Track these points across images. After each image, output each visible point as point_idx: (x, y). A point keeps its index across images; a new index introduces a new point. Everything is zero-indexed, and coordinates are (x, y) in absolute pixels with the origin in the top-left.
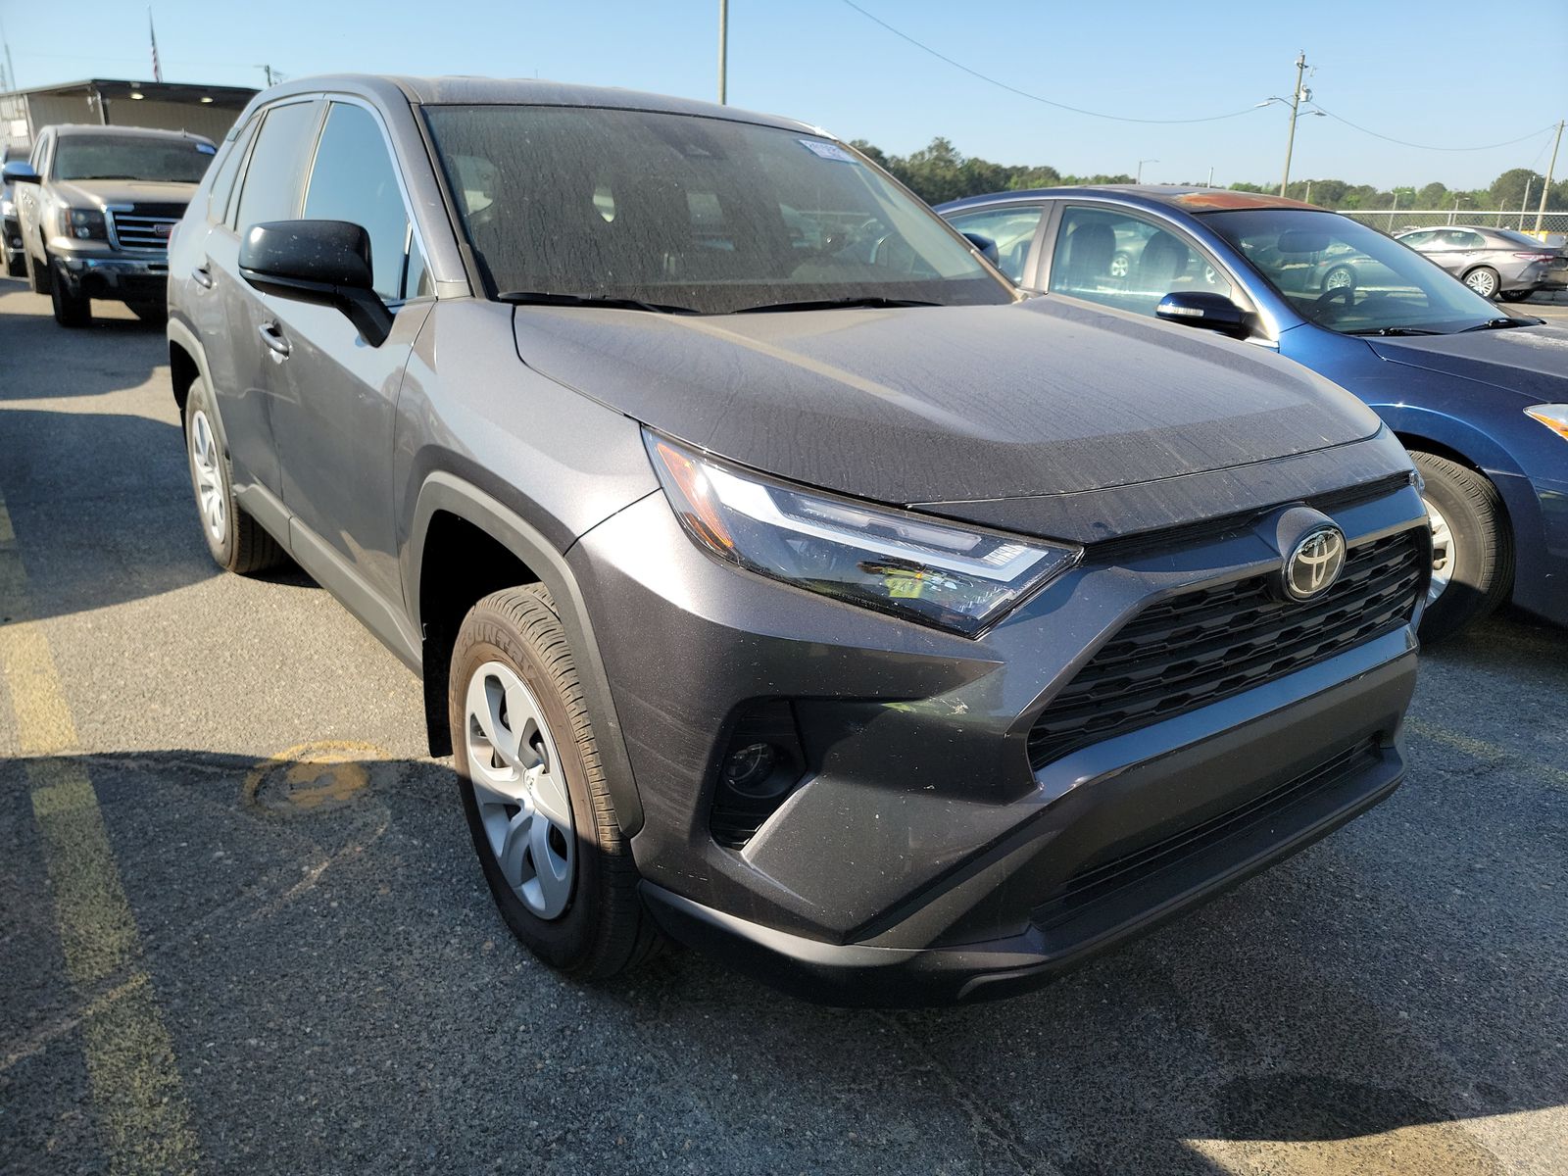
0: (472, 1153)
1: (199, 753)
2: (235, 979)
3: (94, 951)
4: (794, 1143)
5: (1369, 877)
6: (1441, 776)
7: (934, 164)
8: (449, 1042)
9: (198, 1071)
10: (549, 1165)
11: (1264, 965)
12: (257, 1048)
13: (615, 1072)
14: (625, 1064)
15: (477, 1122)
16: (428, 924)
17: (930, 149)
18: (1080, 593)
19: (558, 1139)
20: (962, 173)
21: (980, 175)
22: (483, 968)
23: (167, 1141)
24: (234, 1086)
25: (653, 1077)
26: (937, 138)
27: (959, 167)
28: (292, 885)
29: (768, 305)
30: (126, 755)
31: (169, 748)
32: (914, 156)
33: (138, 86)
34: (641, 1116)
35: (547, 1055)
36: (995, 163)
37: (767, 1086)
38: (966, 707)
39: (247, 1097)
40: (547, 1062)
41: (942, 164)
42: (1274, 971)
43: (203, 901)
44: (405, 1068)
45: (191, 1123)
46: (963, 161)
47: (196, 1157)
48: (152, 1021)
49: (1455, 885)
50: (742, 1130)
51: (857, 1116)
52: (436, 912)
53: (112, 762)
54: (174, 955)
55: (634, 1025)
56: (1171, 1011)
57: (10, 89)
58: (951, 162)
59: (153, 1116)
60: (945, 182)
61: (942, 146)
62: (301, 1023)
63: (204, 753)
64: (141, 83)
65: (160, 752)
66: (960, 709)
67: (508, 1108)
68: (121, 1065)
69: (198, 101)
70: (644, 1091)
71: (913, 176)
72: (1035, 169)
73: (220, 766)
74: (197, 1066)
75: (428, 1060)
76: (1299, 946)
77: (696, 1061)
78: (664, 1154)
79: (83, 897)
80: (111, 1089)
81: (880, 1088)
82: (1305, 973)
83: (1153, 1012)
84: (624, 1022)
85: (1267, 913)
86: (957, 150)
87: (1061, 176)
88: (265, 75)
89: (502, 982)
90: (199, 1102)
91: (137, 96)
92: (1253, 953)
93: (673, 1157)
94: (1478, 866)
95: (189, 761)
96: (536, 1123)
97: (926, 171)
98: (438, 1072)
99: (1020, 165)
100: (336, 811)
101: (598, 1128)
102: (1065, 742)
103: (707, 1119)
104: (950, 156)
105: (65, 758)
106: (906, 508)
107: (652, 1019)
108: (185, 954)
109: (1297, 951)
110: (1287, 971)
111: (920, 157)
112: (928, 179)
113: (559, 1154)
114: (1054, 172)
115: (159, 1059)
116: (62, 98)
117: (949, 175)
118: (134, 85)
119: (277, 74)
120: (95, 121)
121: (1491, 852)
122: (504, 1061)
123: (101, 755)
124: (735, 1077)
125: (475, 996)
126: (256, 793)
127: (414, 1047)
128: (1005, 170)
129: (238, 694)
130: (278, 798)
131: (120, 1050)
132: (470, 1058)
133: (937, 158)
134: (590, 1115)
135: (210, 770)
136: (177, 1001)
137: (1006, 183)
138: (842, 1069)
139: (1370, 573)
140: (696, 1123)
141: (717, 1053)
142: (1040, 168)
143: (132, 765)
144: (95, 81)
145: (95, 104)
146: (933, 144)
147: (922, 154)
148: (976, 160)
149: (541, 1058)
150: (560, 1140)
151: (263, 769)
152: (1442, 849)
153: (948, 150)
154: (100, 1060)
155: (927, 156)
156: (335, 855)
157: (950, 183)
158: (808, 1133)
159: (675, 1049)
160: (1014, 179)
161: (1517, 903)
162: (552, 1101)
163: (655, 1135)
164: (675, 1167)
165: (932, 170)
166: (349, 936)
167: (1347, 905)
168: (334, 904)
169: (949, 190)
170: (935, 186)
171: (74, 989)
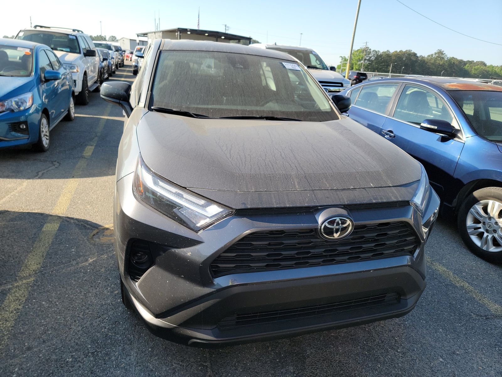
0: (69, 349)
1: (88, 221)
2: (52, 285)
3: (28, 269)
4: (151, 375)
5: (409, 345)
6: (470, 315)
7: (436, 59)
8: (87, 317)
9: (27, 307)
10: (85, 359)
11: (343, 365)
12: (43, 305)
13: (120, 338)
14: (124, 337)
15: (77, 341)
16: (106, 282)
17: (436, 54)
18: (230, 225)
19: (92, 353)
20: (447, 62)
21: (454, 63)
22: (110, 298)
23: (8, 323)
24: (31, 313)
25: (129, 342)
26: (439, 50)
27: (446, 60)
28: (83, 263)
29: (235, 116)
30: (72, 219)
31: (83, 219)
32: (429, 56)
33: (189, 30)
34: (117, 353)
35: (107, 328)
36: (461, 59)
37: (157, 355)
38: (191, 254)
39: (32, 317)
40: (106, 330)
41: (439, 59)
42: (345, 368)
43: (60, 262)
44: (71, 321)
45: (16, 320)
46: (448, 58)
47: (10, 329)
48: (27, 291)
49: (442, 357)
50: (140, 366)
51: (174, 372)
52: (111, 279)
53: (68, 220)
54: (44, 275)
55: (135, 326)
56: (297, 371)
57: (159, 30)
58: (443, 58)
59: (10, 315)
60: (440, 65)
61: (440, 53)
62: (57, 301)
63: (90, 221)
64: (190, 29)
65: (81, 219)
66: (189, 254)
67: (87, 340)
68: (13, 300)
69: (204, 35)
70: (124, 346)
71: (427, 63)
72: (476, 62)
73: (91, 226)
74: (28, 305)
75: (78, 320)
76: (362, 362)
77: (143, 341)
78: (114, 366)
79: (36, 254)
80: (6, 306)
81: (187, 366)
82: (356, 372)
83: (291, 369)
84: (133, 324)
85: (359, 347)
86: (446, 54)
87: (487, 65)
88: (225, 27)
89: (112, 304)
90: (21, 315)
91: (189, 33)
92: (343, 359)
93: (116, 368)
94: (458, 352)
95: (85, 223)
96: (90, 346)
97: (432, 61)
98: (78, 324)
99: (470, 60)
100: (108, 244)
101: (104, 353)
102: (227, 271)
103: (133, 360)
104: (443, 56)
105: (59, 216)
106: (186, 189)
107: (141, 326)
108: (46, 275)
109: (359, 363)
110: (350, 369)
111: (431, 56)
112: (433, 64)
113: (89, 357)
114: (485, 63)
115: (21, 301)
116: (171, 33)
117: (441, 63)
118: (188, 30)
119: (228, 27)
120: (177, 39)
121: (467, 348)
122: (95, 326)
123: (68, 217)
124: (150, 349)
125: (102, 305)
126: (94, 235)
127: (78, 315)
128: (465, 62)
129: (109, 207)
130: (98, 238)
131: (15, 296)
132: (88, 322)
133: (438, 57)
134: (105, 348)
135: (89, 226)
136: (36, 287)
137: (464, 66)
138: (181, 357)
139: (376, 235)
140: (130, 360)
141: (151, 341)
142: (479, 62)
143: (72, 221)
144: (179, 28)
145: (178, 35)
146: (437, 52)
147: (432, 55)
148: (453, 58)
149: (105, 328)
150: (93, 353)
151: (100, 229)
152: (448, 342)
153: (442, 54)
154: (9, 297)
155: (434, 56)
156: (99, 257)
157: (441, 65)
158: (157, 373)
159: (141, 336)
160: (467, 65)
161: (462, 370)
162: (99, 341)
163: (117, 359)
164: (115, 371)
165: (435, 61)
166: (86, 280)
167: (392, 352)
168: (89, 271)
169: (441, 68)
170: (435, 66)
171: (17, 278)
